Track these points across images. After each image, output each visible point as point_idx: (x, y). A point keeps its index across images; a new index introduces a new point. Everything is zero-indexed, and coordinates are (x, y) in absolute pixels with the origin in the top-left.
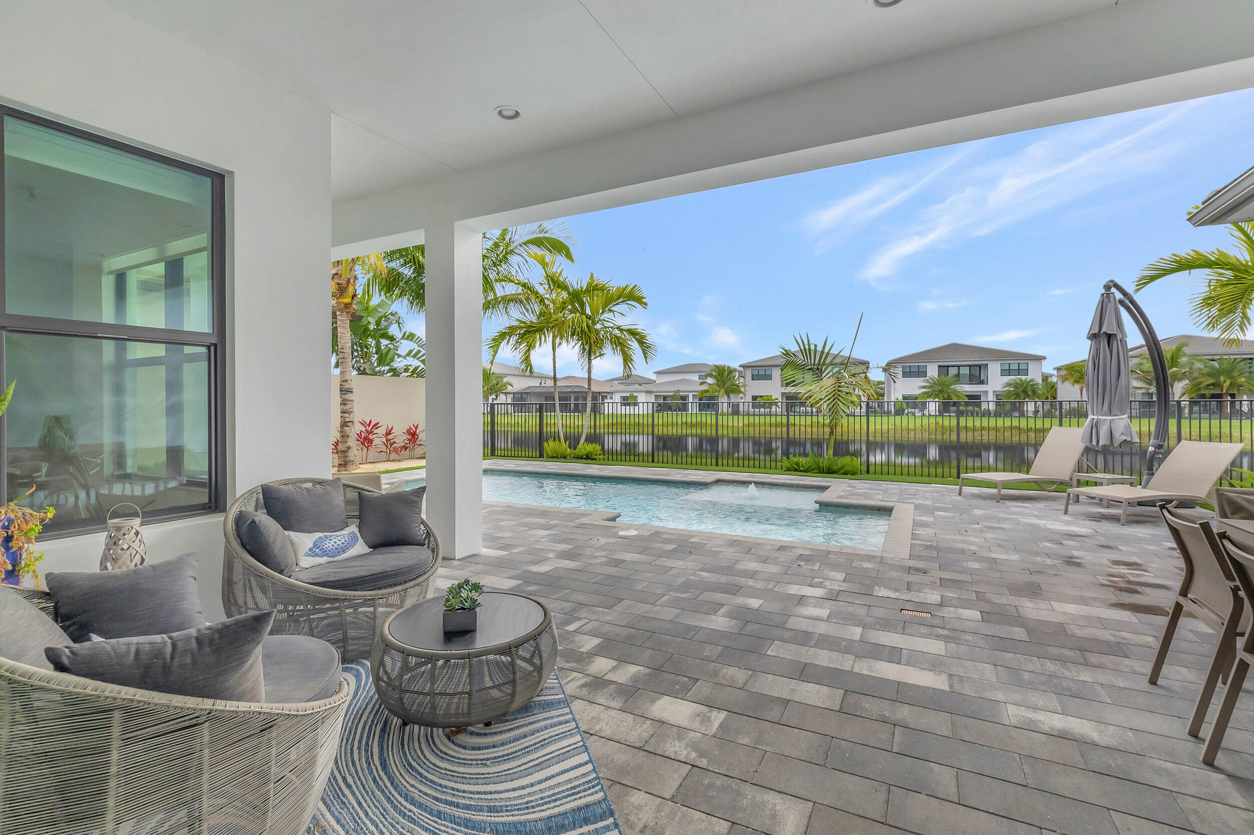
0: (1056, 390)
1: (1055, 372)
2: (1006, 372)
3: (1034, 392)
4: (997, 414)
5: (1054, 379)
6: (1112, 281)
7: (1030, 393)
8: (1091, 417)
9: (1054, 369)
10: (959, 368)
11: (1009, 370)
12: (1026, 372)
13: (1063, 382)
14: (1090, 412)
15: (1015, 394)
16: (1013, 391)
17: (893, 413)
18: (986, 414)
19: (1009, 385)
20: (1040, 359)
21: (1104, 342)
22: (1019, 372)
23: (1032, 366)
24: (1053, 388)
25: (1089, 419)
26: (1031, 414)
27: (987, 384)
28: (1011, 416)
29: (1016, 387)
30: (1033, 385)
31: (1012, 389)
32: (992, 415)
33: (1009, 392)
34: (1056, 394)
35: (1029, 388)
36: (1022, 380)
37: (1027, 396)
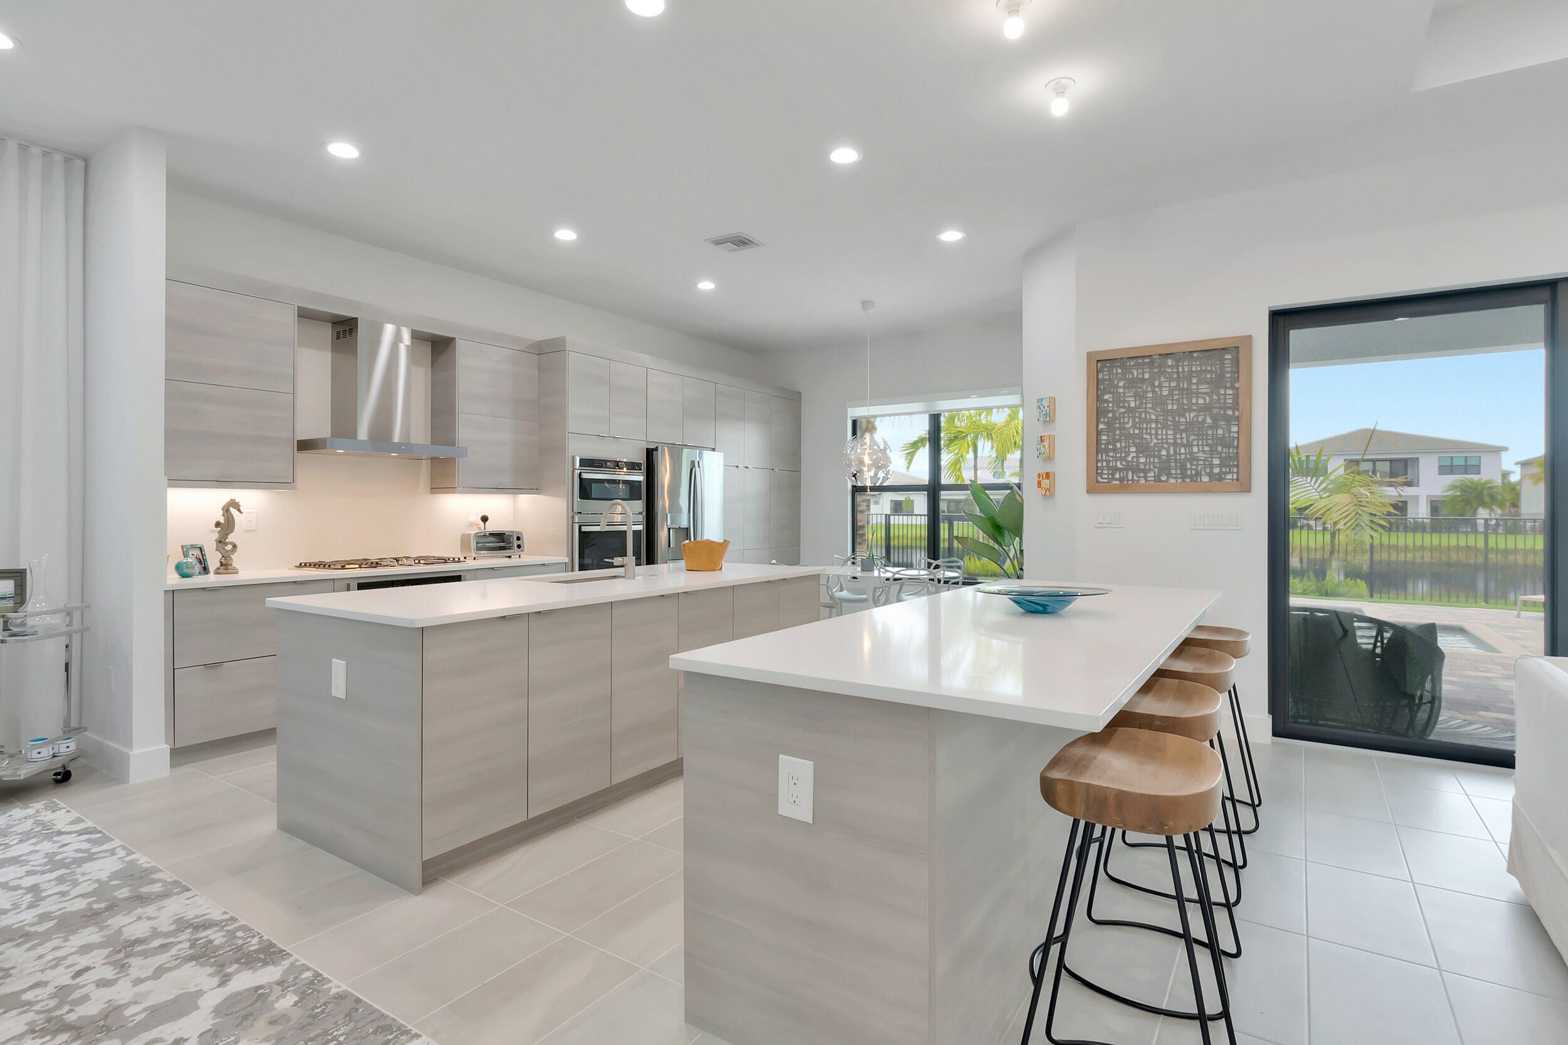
0: (1518, 495)
1: (1516, 469)
2: (1446, 469)
3: (1490, 497)
4: (1436, 527)
5: (1514, 478)
7: (1487, 499)
9: (1517, 463)
10: (1374, 465)
11: (1452, 466)
12: (1477, 469)
13: (1528, 482)
15: (1462, 501)
16: (1459, 496)
18: (1419, 527)
19: (1453, 487)
20: (1497, 450)
22: (1466, 469)
23: (1486, 462)
24: (1514, 489)
27: (1418, 486)
28: (1457, 531)
29: (1463, 491)
30: (1490, 488)
31: (1458, 494)
32: (1428, 529)
35: (1483, 492)
36: (1472, 481)
37: (1483, 504)
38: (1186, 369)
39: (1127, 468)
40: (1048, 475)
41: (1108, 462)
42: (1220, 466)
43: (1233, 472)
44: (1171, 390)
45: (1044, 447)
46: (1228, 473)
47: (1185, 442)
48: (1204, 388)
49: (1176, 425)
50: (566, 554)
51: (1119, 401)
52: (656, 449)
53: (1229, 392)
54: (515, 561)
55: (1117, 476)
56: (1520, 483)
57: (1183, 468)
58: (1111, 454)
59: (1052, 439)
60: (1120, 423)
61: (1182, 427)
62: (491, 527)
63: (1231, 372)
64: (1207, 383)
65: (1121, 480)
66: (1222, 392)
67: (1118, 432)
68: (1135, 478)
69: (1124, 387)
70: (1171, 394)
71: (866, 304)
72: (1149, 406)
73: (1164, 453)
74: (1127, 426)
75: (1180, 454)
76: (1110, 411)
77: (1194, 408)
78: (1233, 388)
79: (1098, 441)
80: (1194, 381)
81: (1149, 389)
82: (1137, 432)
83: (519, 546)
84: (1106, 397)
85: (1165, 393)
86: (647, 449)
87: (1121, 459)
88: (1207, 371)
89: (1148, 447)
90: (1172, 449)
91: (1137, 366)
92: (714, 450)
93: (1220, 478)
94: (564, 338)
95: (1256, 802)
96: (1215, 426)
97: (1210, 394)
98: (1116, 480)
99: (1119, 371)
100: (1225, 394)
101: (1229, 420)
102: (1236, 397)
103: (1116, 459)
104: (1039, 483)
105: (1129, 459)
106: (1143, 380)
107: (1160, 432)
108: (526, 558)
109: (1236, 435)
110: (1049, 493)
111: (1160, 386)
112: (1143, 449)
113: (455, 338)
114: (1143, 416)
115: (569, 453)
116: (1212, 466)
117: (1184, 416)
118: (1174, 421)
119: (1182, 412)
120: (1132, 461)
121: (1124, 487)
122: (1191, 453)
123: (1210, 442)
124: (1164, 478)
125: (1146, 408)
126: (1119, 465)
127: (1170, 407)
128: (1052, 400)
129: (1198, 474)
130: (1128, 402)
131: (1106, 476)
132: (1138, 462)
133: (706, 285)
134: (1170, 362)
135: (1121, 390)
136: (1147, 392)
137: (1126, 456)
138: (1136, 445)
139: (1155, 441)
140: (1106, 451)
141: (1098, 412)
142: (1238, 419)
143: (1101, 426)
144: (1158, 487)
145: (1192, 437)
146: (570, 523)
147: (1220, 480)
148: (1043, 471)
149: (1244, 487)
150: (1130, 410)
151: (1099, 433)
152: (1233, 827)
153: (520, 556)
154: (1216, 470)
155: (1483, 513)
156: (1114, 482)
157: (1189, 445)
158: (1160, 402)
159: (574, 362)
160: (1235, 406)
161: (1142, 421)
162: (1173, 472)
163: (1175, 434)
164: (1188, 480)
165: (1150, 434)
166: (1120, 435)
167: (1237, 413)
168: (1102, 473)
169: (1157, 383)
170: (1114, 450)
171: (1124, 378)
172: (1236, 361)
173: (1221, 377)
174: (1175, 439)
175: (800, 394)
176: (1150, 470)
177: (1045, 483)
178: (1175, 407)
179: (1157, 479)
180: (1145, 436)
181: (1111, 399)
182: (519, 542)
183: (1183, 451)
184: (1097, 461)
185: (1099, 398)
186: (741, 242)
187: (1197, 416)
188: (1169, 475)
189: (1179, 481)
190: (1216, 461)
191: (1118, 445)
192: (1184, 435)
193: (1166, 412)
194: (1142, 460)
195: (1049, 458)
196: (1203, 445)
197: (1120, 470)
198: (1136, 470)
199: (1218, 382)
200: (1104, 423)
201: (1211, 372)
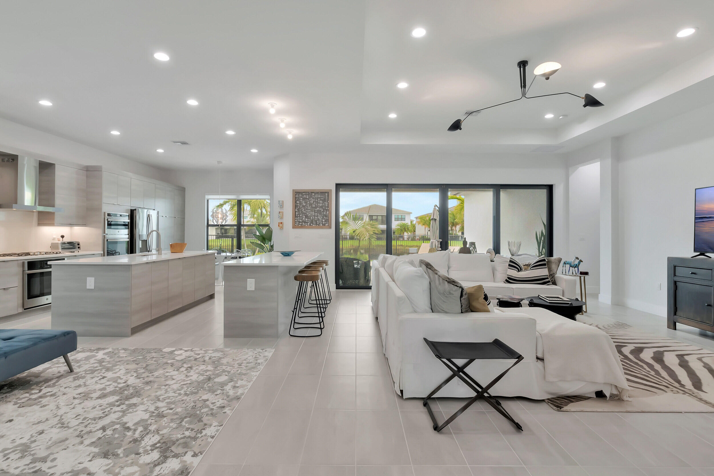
0: (415, 228)
1: (415, 219)
2: (396, 219)
3: (408, 229)
5: (414, 222)
6: (436, 205)
7: (407, 229)
8: (431, 240)
10: (377, 217)
11: (398, 218)
12: (405, 220)
13: (419, 224)
14: (431, 239)
15: (400, 230)
16: (400, 228)
17: (348, 239)
19: (398, 225)
20: (410, 213)
21: (434, 221)
22: (402, 219)
23: (407, 217)
24: (414, 226)
25: (431, 241)
26: (406, 239)
28: (399, 240)
29: (401, 227)
30: (408, 226)
33: (398, 228)
34: (415, 229)
35: (406, 227)
36: (403, 223)
37: (405, 231)
38: (317, 196)
39: (303, 222)
40: (281, 223)
41: (298, 220)
42: (325, 222)
43: (327, 223)
44: (313, 202)
45: (280, 215)
46: (326, 224)
47: (317, 215)
48: (321, 202)
49: (315, 211)
50: (101, 250)
51: (300, 203)
52: (135, 210)
53: (327, 203)
54: (76, 253)
55: (300, 224)
56: (415, 224)
57: (316, 222)
58: (299, 218)
59: (283, 212)
60: (301, 210)
61: (316, 211)
62: (66, 240)
63: (327, 198)
64: (322, 200)
65: (301, 225)
66: (325, 203)
67: (300, 212)
68: (305, 224)
69: (302, 200)
70: (313, 203)
71: (219, 162)
72: (308, 205)
73: (312, 218)
74: (303, 210)
75: (315, 218)
76: (298, 206)
77: (319, 206)
78: (327, 202)
79: (295, 214)
80: (319, 200)
81: (308, 201)
82: (305, 212)
83: (79, 248)
84: (297, 202)
85: (312, 202)
86: (131, 209)
87: (302, 219)
88: (322, 197)
89: (308, 216)
90: (314, 217)
91: (305, 194)
92: (154, 210)
93: (324, 225)
94: (102, 166)
95: (331, 299)
96: (323, 212)
97: (322, 203)
98: (300, 225)
99: (301, 195)
100: (326, 204)
101: (327, 210)
102: (328, 204)
103: (300, 219)
104: (279, 225)
105: (303, 219)
106: (307, 198)
107: (311, 212)
108: (81, 252)
109: (328, 214)
110: (282, 228)
111: (311, 200)
112: (307, 217)
113: (55, 164)
114: (307, 208)
115: (103, 211)
116: (323, 222)
117: (316, 209)
118: (314, 210)
119: (316, 207)
120: (304, 220)
121: (302, 227)
122: (318, 218)
123: (322, 216)
124: (312, 225)
125: (307, 206)
126: (301, 221)
127: (313, 206)
128: (283, 202)
129: (320, 224)
130: (303, 204)
131: (297, 224)
132: (305, 220)
133: (160, 151)
134: (313, 194)
135: (301, 201)
136: (308, 202)
137: (303, 218)
138: (305, 216)
139: (310, 215)
140: (297, 217)
141: (295, 206)
142: (328, 210)
143: (296, 210)
144: (310, 227)
145: (318, 214)
146: (103, 238)
147: (325, 225)
148: (280, 221)
149: (330, 228)
150: (303, 206)
151: (296, 212)
152: (325, 299)
153: (78, 252)
154: (324, 223)
155: (406, 234)
156: (299, 225)
157: (318, 216)
158: (311, 204)
159: (105, 176)
160: (328, 207)
161: (307, 209)
162: (314, 223)
163: (314, 213)
164: (317, 225)
165: (308, 213)
166: (301, 213)
167: (328, 209)
168: (296, 223)
169: (310, 199)
170: (300, 217)
171: (302, 197)
172: (328, 195)
173: (325, 199)
174: (314, 214)
175: (185, 188)
176: (308, 222)
177: (281, 225)
178: (314, 206)
179: (310, 225)
180: (307, 213)
181: (299, 203)
182: (79, 246)
183: (316, 217)
184: (295, 220)
185: (296, 202)
186: (184, 143)
187: (319, 209)
188: (313, 224)
189: (315, 225)
190: (324, 221)
191: (300, 215)
192: (316, 213)
193: (312, 207)
194: (306, 220)
195: (282, 218)
196: (321, 216)
197: (301, 222)
198: (305, 222)
199: (324, 201)
200: (297, 209)
201: (323, 198)
